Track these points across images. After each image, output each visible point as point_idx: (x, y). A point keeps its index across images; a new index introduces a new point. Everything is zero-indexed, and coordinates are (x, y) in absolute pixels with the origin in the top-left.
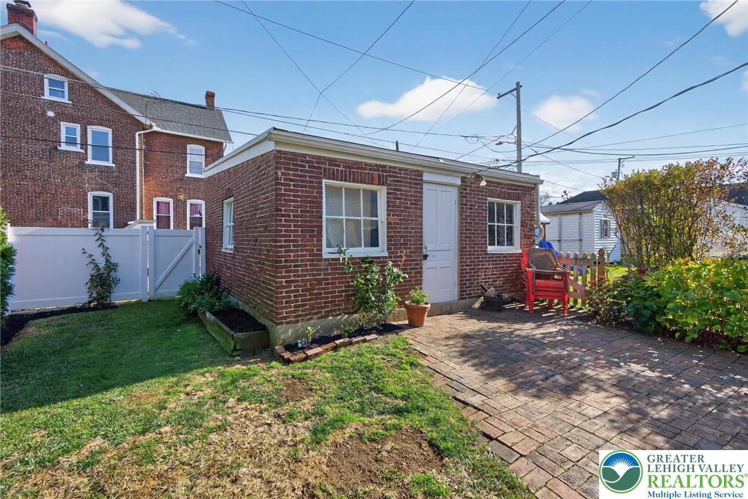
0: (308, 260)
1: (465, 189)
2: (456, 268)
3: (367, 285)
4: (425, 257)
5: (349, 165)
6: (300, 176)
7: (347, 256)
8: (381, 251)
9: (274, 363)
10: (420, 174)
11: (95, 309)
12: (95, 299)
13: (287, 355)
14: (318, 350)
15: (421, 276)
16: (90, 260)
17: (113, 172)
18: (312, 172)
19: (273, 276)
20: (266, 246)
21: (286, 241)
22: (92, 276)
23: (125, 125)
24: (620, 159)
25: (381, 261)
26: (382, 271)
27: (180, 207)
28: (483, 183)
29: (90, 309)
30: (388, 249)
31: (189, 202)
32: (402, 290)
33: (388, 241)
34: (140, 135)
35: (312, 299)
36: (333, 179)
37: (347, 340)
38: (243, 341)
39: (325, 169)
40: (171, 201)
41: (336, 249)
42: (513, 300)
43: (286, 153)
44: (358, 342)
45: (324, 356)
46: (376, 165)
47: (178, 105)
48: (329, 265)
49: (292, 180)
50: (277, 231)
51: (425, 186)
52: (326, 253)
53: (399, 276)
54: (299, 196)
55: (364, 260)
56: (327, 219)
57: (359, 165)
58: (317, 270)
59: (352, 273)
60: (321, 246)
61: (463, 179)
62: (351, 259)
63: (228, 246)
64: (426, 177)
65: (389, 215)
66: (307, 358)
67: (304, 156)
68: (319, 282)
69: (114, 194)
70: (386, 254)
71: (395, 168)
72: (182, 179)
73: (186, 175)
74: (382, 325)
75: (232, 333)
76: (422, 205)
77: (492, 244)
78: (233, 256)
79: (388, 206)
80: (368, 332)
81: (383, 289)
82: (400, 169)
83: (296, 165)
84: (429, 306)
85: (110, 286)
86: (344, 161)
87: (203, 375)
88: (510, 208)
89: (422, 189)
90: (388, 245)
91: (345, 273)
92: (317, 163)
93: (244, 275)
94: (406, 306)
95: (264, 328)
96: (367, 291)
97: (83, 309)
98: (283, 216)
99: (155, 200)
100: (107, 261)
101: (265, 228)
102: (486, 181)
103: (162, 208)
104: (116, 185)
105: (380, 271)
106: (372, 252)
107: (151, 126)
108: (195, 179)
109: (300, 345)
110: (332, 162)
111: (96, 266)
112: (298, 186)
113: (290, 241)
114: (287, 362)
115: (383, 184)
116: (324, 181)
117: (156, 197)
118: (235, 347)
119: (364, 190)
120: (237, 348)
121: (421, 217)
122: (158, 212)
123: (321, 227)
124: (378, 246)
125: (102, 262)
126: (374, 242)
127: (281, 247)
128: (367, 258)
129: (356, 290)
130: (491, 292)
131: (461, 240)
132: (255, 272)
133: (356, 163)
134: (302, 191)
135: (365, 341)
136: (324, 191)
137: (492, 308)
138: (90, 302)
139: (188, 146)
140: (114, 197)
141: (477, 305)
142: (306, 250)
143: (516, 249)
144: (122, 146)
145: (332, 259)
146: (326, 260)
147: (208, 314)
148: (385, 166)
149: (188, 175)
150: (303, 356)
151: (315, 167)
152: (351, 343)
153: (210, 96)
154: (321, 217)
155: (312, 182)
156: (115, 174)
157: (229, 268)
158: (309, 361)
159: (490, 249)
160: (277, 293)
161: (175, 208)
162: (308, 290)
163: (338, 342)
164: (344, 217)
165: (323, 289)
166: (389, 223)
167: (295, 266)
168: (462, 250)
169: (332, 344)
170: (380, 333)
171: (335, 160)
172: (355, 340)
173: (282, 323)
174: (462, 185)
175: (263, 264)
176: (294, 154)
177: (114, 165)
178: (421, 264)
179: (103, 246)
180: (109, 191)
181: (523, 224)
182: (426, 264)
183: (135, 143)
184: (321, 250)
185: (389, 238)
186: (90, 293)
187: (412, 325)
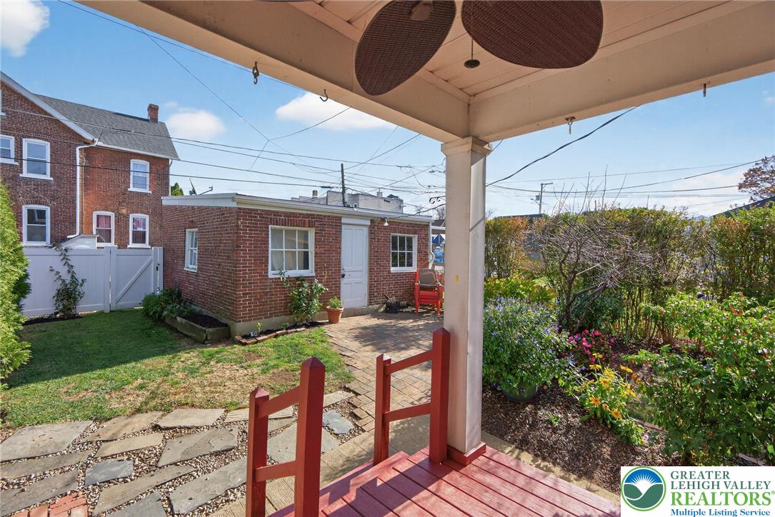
0: (258, 279)
1: (373, 228)
2: (367, 283)
3: (300, 296)
4: (343, 276)
5: (288, 215)
6: (254, 224)
7: (286, 276)
8: (310, 272)
9: (235, 346)
10: (340, 219)
11: (61, 319)
12: (62, 311)
13: (244, 341)
14: (265, 337)
15: (339, 289)
16: (57, 276)
17: (51, 186)
18: (262, 221)
19: (234, 290)
20: (228, 269)
21: (243, 267)
22: (59, 291)
23: (63, 139)
24: (542, 184)
25: (310, 279)
26: (310, 286)
27: (122, 221)
28: (386, 224)
29: (57, 319)
30: (315, 271)
31: (132, 216)
32: (324, 299)
33: (315, 265)
34: (80, 149)
35: (260, 305)
36: (277, 225)
37: (285, 331)
38: (212, 334)
39: (271, 219)
40: (112, 215)
41: (278, 272)
42: (408, 305)
43: (244, 209)
44: (292, 332)
45: (269, 341)
46: (307, 214)
47: (118, 118)
48: (273, 282)
49: (248, 227)
50: (237, 260)
51: (343, 227)
52: (271, 274)
53: (322, 289)
54: (253, 237)
55: (297, 279)
56: (272, 251)
57: (294, 215)
58: (264, 286)
59: (289, 287)
60: (268, 270)
61: (372, 221)
62: (289, 278)
63: (191, 266)
64: (344, 220)
65: (316, 248)
66: (257, 342)
67: (257, 210)
68: (266, 294)
69: (51, 208)
70: (314, 274)
71: (321, 215)
72: (125, 192)
73: (129, 190)
74: (310, 323)
75: (204, 328)
76: (340, 240)
77: (395, 265)
78: (197, 275)
79: (316, 241)
80: (301, 326)
81: (310, 298)
82: (325, 216)
83: (251, 217)
84: (342, 309)
85: (75, 299)
86: (285, 213)
87: (188, 353)
88: (410, 240)
89: (341, 229)
90: (315, 268)
91: (284, 288)
92: (265, 214)
93: (207, 289)
94: (327, 310)
95: (226, 325)
96: (299, 300)
97: (50, 319)
98: (242, 250)
99: (95, 214)
100: (73, 277)
101: (228, 257)
102: (388, 222)
103: (102, 221)
104: (53, 198)
105: (309, 286)
106: (304, 273)
107: (93, 141)
108: (138, 193)
109: (252, 335)
110: (276, 213)
111: (64, 281)
112: (252, 230)
113: (246, 267)
114: (245, 344)
115: (312, 227)
116: (270, 226)
117: (96, 210)
118: (206, 338)
119: (298, 231)
120: (209, 338)
121: (340, 248)
122: (98, 226)
123: (268, 257)
124: (308, 269)
125: (68, 278)
126: (306, 266)
127: (240, 271)
128: (300, 277)
129: (292, 299)
130: (392, 300)
131: (370, 263)
132: (219, 287)
133: (293, 213)
134: (254, 234)
135: (296, 331)
136: (270, 233)
137: (393, 310)
138: (56, 313)
139: (131, 160)
140: (51, 211)
141: (382, 310)
142: (257, 273)
143: (414, 269)
144: (62, 159)
145: (275, 279)
146: (270, 279)
147: (179, 319)
148: (314, 215)
149: (131, 189)
150: (255, 340)
151: (263, 218)
152: (287, 333)
153: (153, 109)
154: (268, 251)
155: (262, 227)
156: (53, 188)
157: (191, 284)
158: (258, 344)
159: (393, 269)
160: (236, 301)
161: (117, 222)
162: (258, 299)
163: (278, 332)
164: (284, 250)
165: (268, 298)
166: (316, 253)
167: (249, 284)
168: (371, 270)
169: (274, 334)
170: (307, 327)
171: (278, 212)
172: (289, 331)
173: (240, 321)
174: (371, 225)
175: (226, 282)
176: (249, 209)
177: (52, 179)
178: (340, 281)
179: (69, 265)
180: (47, 205)
181: (419, 252)
182: (343, 281)
183: (75, 157)
184: (267, 272)
185: (316, 264)
186: (57, 305)
187: (330, 322)
